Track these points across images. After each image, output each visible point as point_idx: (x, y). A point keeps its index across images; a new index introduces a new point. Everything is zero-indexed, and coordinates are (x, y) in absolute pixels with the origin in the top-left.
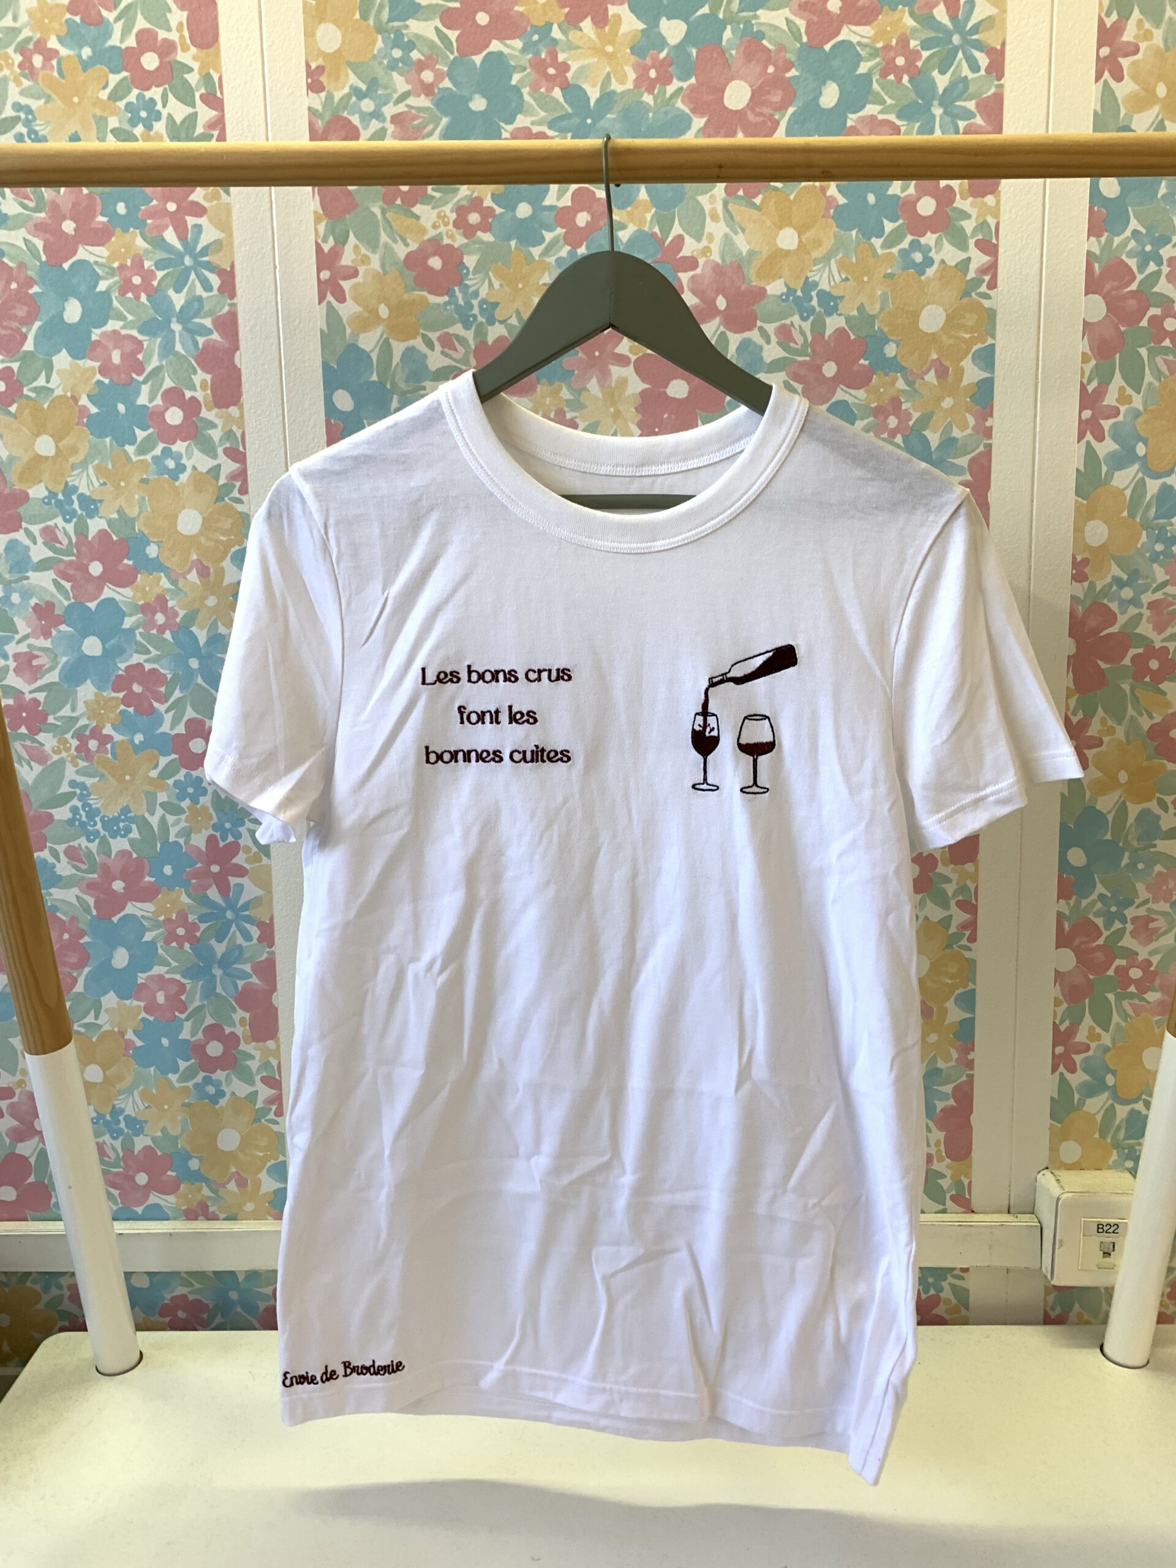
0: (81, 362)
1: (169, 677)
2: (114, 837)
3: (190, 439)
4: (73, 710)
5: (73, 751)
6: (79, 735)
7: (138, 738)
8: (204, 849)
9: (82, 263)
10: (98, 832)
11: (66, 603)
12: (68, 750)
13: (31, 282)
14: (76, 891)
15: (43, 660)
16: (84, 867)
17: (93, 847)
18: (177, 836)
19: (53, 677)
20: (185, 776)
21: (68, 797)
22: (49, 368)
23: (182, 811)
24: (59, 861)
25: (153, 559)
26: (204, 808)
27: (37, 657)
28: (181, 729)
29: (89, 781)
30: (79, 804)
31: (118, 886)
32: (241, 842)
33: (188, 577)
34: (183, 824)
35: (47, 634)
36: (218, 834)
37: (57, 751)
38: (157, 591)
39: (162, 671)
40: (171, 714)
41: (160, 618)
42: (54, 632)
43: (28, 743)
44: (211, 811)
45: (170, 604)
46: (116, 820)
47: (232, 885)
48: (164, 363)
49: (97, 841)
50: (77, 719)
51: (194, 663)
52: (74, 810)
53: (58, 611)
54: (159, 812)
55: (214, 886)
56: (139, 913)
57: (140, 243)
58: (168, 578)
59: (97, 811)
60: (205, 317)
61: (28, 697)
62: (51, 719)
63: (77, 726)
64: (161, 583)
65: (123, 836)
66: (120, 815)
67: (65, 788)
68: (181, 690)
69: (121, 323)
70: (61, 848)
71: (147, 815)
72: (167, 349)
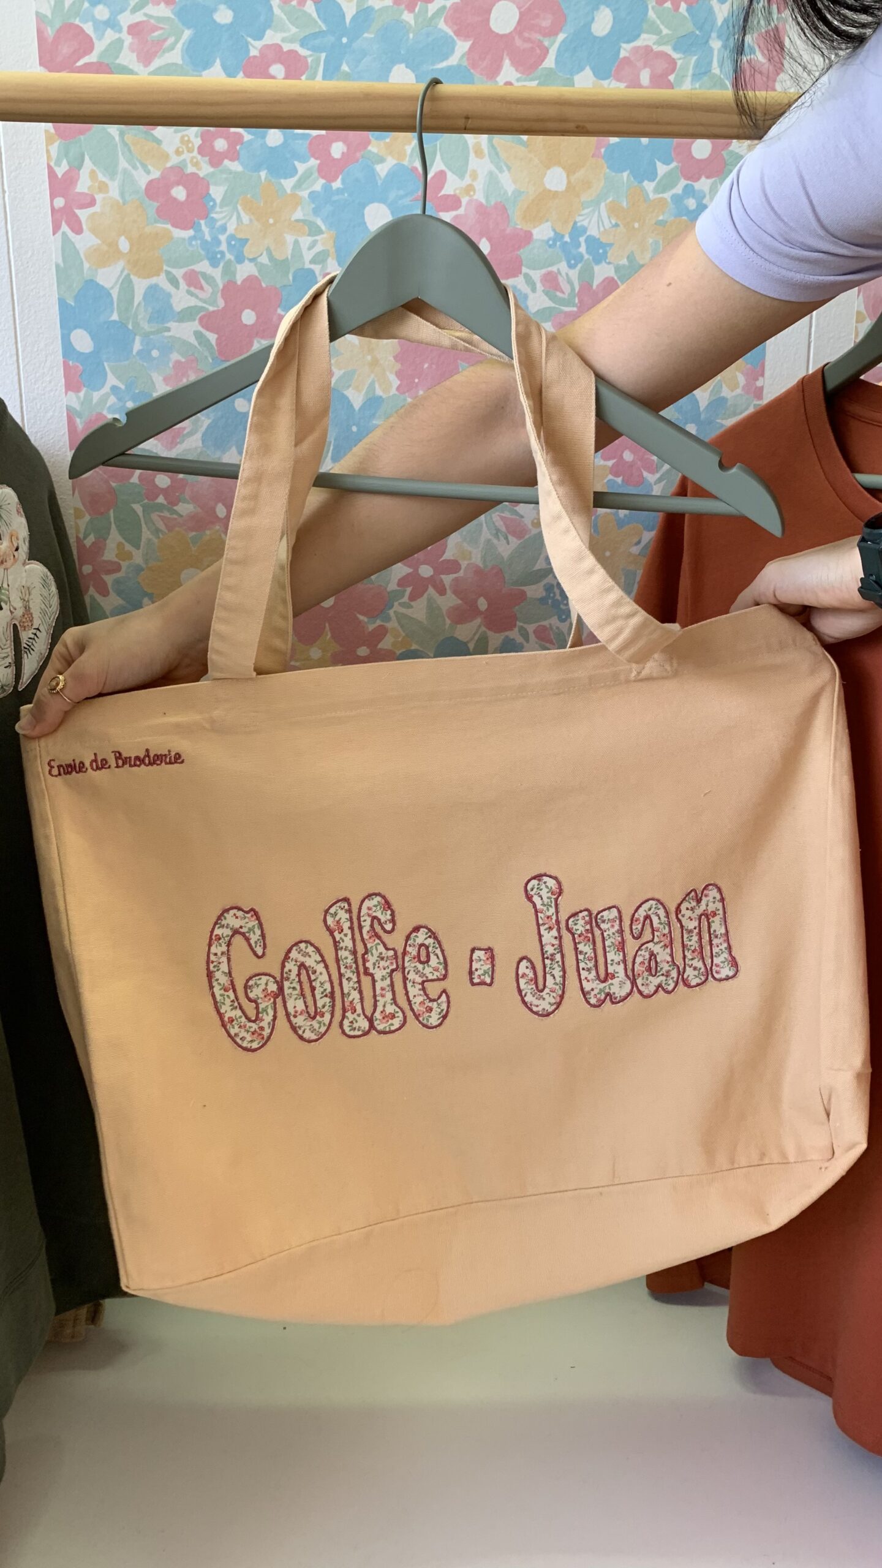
69: (654, 37)
72: (703, 71)
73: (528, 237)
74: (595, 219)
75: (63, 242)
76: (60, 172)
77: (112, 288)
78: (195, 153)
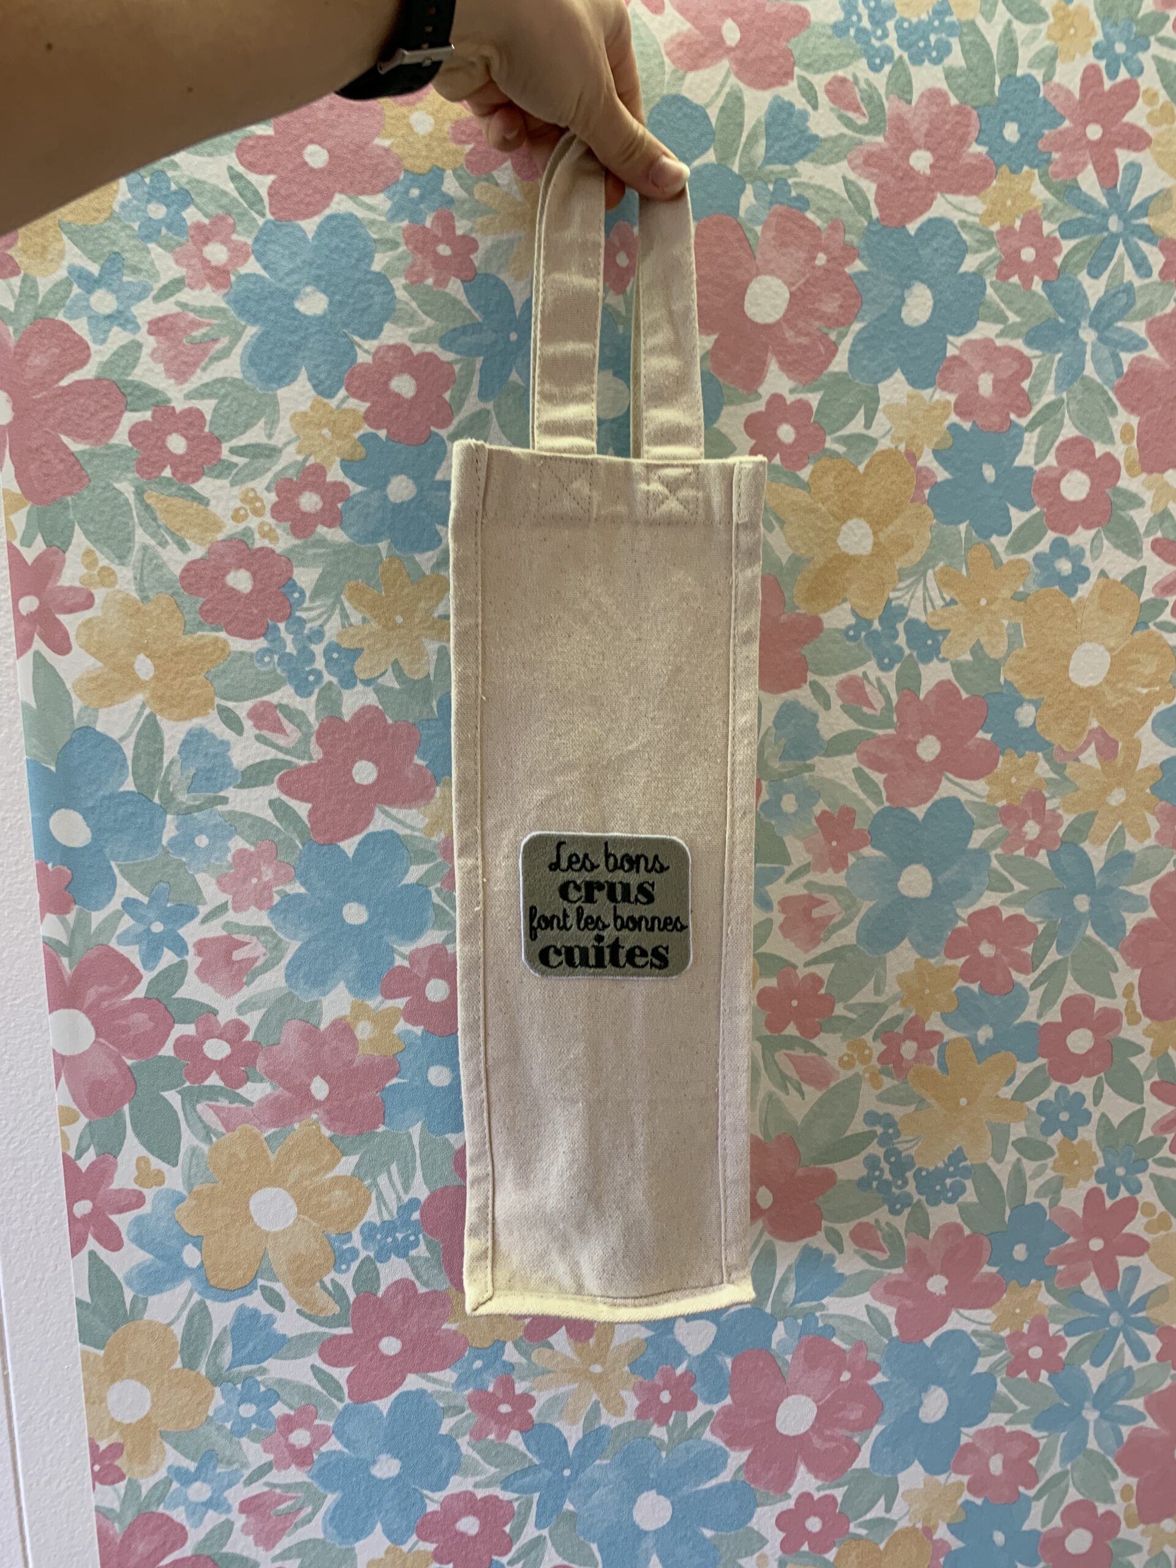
0: (926, 393)
1: (1040, 928)
2: (935, 1203)
3: (1099, 524)
4: (878, 991)
5: (874, 1062)
6: (887, 1035)
7: (984, 1034)
8: (1080, 1213)
9: (940, 225)
10: (909, 1196)
11: (875, 809)
12: (865, 1060)
13: (850, 253)
14: (866, 1298)
15: (832, 908)
16: (882, 1257)
17: (900, 1222)
18: (1038, 1194)
19: (848, 935)
20: (1057, 1094)
21: (862, 1141)
22: (871, 403)
23: (1051, 1153)
24: (841, 1251)
25: (1025, 729)
26: (1085, 1144)
27: (822, 902)
28: (1054, 1015)
29: (898, 1112)
30: (880, 1152)
31: (937, 1284)
32: (1141, 1198)
33: (1082, 757)
34: (1050, 1174)
35: (838, 863)
36: (1104, 1188)
37: (846, 1064)
38: (1027, 782)
39: (1031, 919)
40: (1041, 990)
41: (1032, 830)
42: (851, 860)
43: (799, 1052)
44: (1095, 1148)
45: (1050, 805)
46: (939, 1175)
47: (1121, 1268)
48: (1064, 395)
49: (907, 1211)
50: (881, 1008)
51: (1082, 903)
52: (872, 1163)
53: (861, 824)
54: (1012, 1155)
55: (1093, 1274)
56: (969, 1328)
57: (1040, 192)
58: (1049, 760)
59: (910, 1162)
60: (1134, 318)
61: (802, 972)
62: (839, 1010)
63: (883, 1019)
64: (1037, 770)
65: (951, 1201)
66: (947, 1166)
67: (858, 1126)
68: (1059, 951)
69: (1000, 327)
70: (845, 1229)
71: (991, 1162)
72: (1071, 373)
73: (816, 625)
74: (919, 593)
75: (36, 667)
76: (30, 555)
77: (122, 739)
78: (268, 518)
